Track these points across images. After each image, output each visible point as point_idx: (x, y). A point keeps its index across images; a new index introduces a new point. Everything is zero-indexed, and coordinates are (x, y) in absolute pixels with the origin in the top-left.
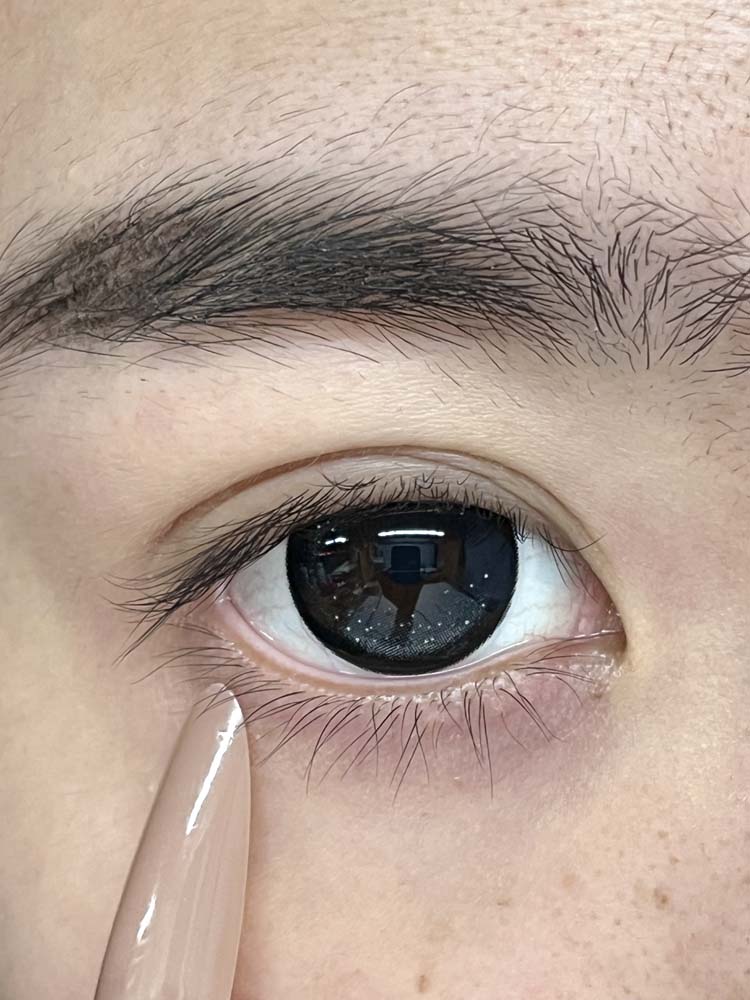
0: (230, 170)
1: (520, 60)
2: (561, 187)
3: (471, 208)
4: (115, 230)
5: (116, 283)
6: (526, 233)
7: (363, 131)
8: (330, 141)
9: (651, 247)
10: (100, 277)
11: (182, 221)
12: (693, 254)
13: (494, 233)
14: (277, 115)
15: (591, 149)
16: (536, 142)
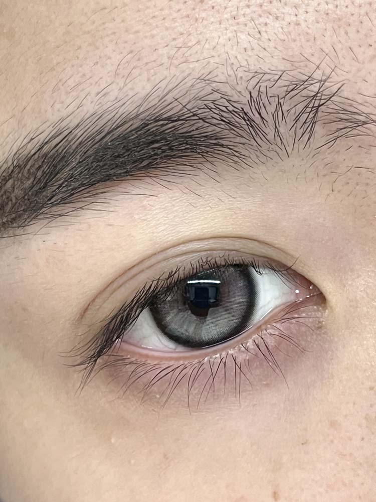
0: (55, 123)
1: (177, 24)
2: (216, 79)
3: (176, 104)
4: (8, 172)
6: (206, 108)
7: (112, 83)
8: (98, 94)
9: (269, 95)
11: (39, 157)
12: (290, 92)
13: (191, 112)
14: (69, 89)
15: (224, 56)
16: (197, 61)
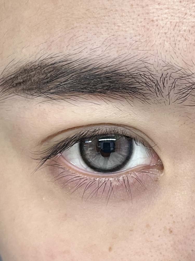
0: (65, 55)
5: (34, 81)
7: (100, 47)
8: (91, 50)
10: (30, 79)
11: (52, 67)
14: (77, 42)
15: (156, 52)
16: (142, 50)
